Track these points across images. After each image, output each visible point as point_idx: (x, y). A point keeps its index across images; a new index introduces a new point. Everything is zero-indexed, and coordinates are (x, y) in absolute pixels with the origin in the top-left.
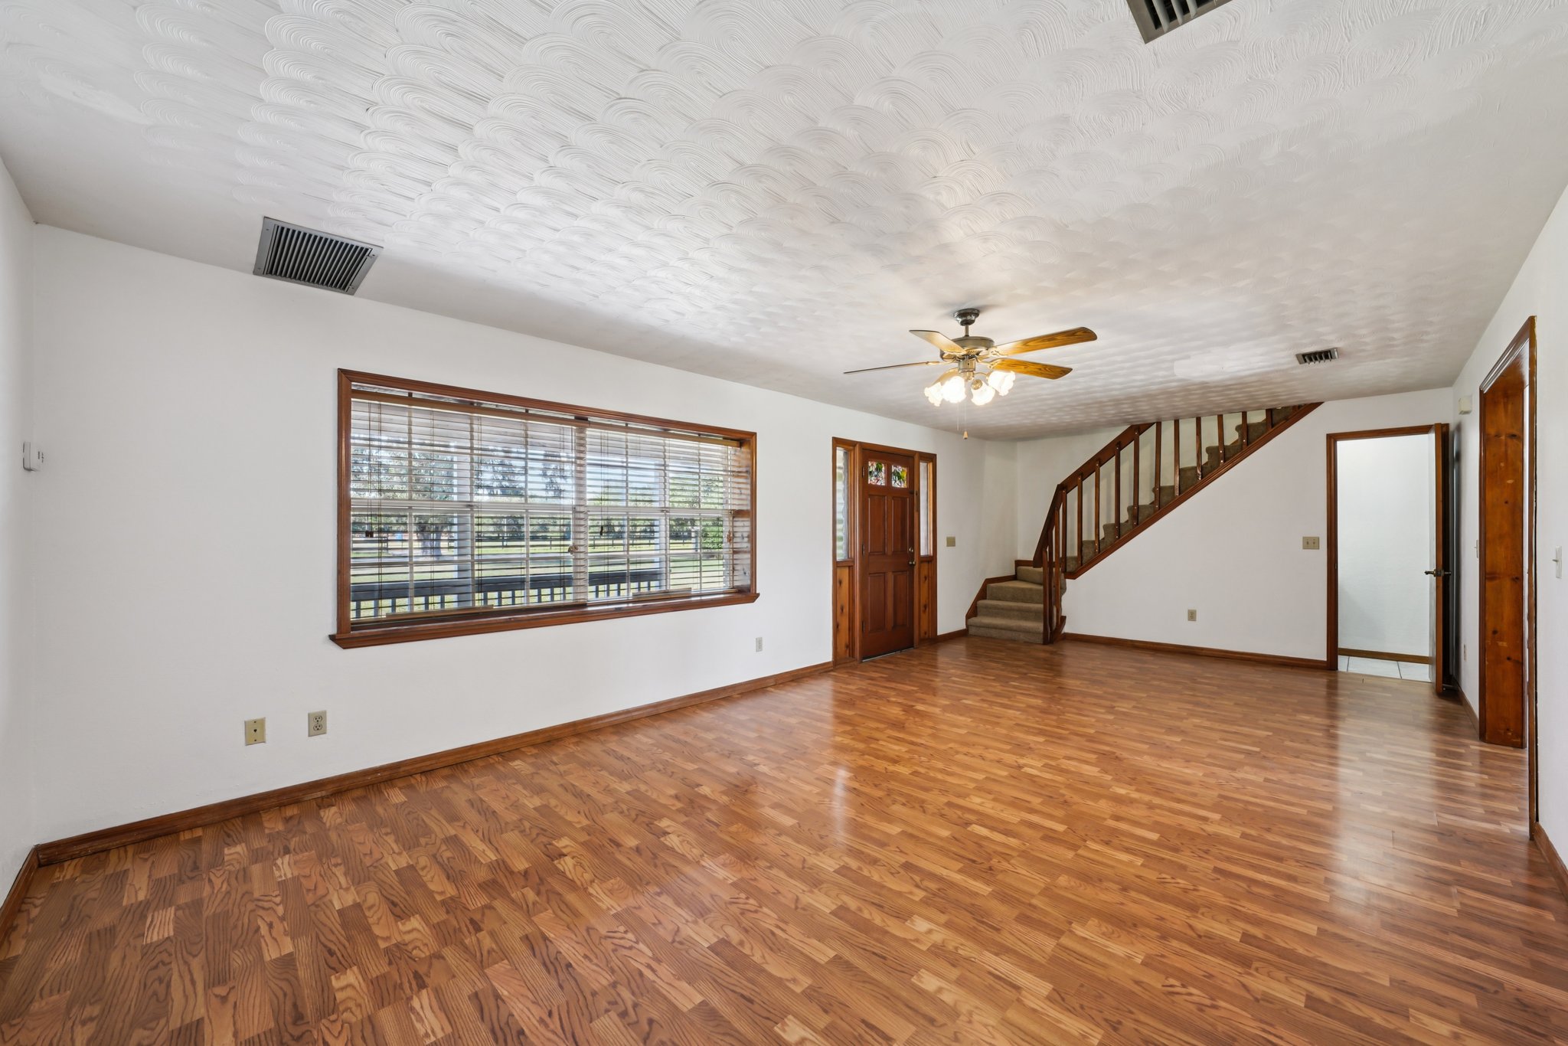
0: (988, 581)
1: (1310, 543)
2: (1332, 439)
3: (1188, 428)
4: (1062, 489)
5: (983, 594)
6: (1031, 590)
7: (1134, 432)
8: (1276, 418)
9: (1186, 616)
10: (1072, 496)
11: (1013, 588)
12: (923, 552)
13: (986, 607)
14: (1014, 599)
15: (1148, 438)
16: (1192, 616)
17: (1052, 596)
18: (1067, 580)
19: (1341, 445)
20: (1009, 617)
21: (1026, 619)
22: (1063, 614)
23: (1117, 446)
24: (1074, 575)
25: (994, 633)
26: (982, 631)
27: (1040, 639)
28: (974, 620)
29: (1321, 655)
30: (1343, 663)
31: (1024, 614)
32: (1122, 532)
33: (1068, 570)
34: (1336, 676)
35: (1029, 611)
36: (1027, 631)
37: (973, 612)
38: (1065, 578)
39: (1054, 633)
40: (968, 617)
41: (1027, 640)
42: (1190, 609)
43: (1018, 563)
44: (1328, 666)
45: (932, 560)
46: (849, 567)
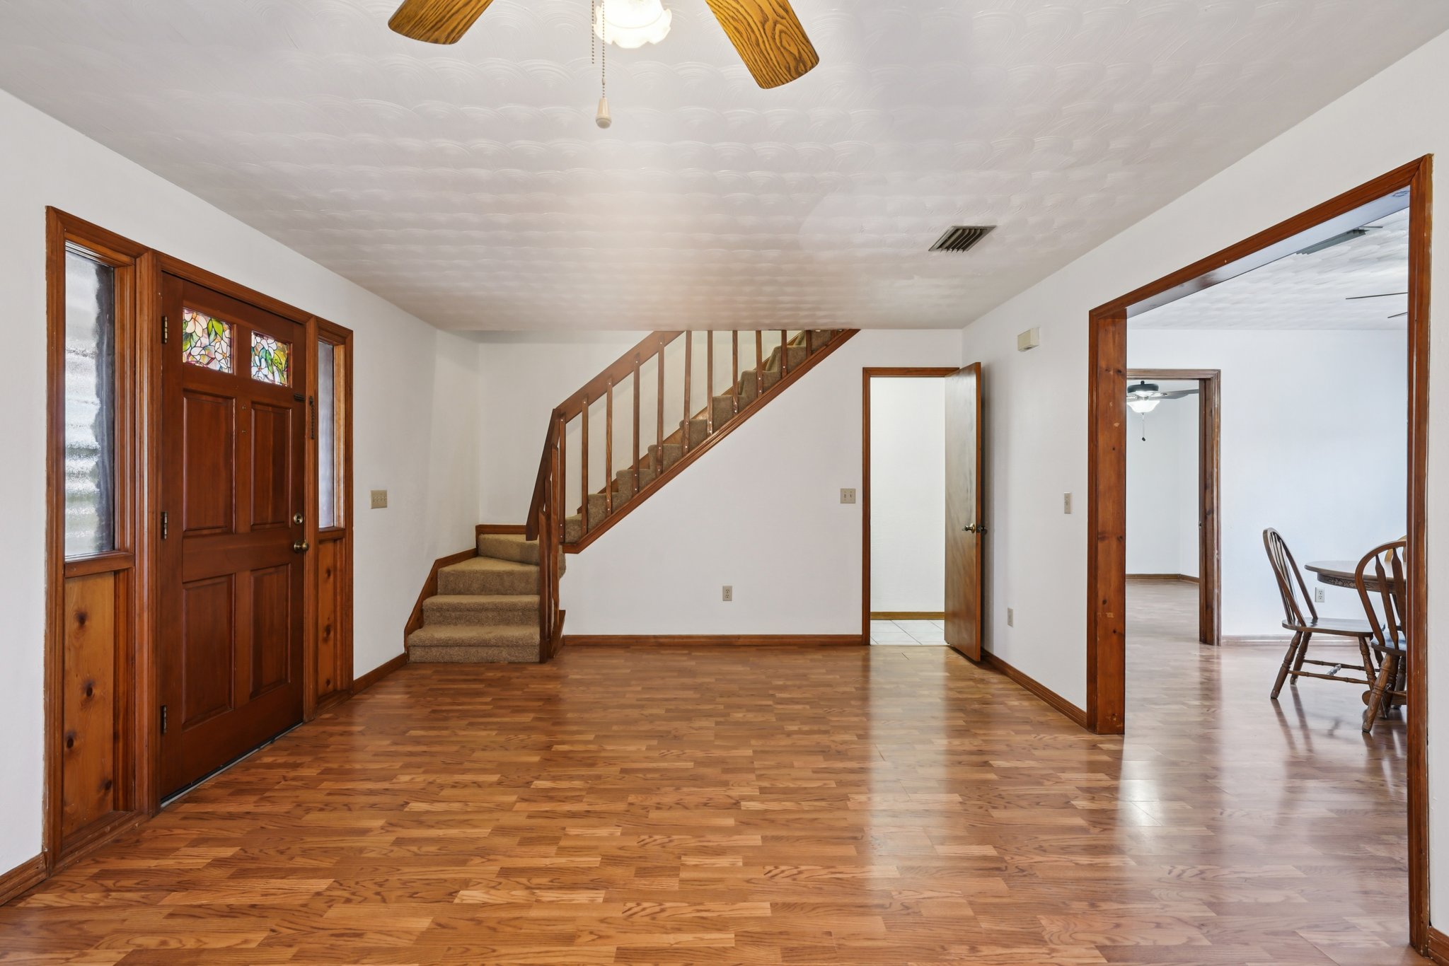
0: (440, 563)
1: (847, 496)
2: (868, 373)
3: (723, 344)
4: (560, 416)
5: (431, 588)
6: (511, 573)
7: (659, 340)
8: (816, 343)
9: (720, 594)
11: (484, 573)
12: (323, 523)
13: (440, 609)
14: (485, 590)
15: (675, 351)
16: (727, 594)
17: (548, 583)
18: (567, 555)
19: (875, 382)
20: (480, 623)
21: (508, 622)
22: (561, 608)
23: (635, 359)
24: (576, 547)
25: (456, 654)
26: (435, 653)
27: (534, 655)
28: (420, 634)
29: (855, 627)
30: (881, 633)
31: (505, 615)
32: (643, 483)
33: (568, 539)
34: (869, 650)
35: (512, 608)
36: (512, 645)
37: (418, 620)
38: (564, 552)
40: (408, 631)
41: (513, 659)
42: (725, 585)
43: (481, 530)
44: (863, 641)
45: (342, 537)
46: (116, 573)
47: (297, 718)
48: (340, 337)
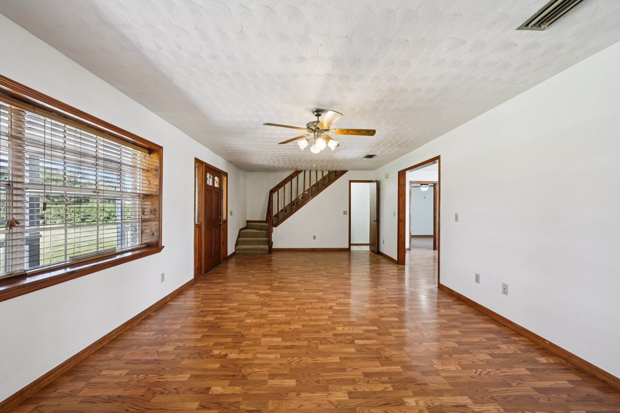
0: (241, 230)
1: (345, 213)
2: (350, 182)
3: (313, 174)
4: (272, 192)
5: (240, 234)
6: (259, 232)
7: (297, 173)
8: (337, 174)
9: (313, 237)
10: (275, 195)
11: (252, 232)
12: (224, 218)
13: (242, 241)
14: (252, 237)
15: (301, 175)
16: (314, 238)
18: (273, 228)
19: (352, 183)
20: (252, 244)
21: (259, 244)
22: (272, 241)
23: (290, 178)
24: (276, 226)
25: (247, 252)
26: (242, 252)
27: (267, 252)
28: (239, 247)
29: (347, 246)
30: (353, 248)
31: (259, 243)
32: (293, 209)
33: (274, 224)
34: (350, 252)
35: (260, 241)
36: (261, 249)
37: (237, 244)
38: (273, 227)
40: (236, 246)
41: (261, 253)
42: (314, 235)
43: (248, 222)
44: (349, 250)
45: (226, 222)
46: (199, 227)
48: (226, 175)
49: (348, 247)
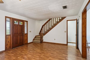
1: (65, 32)
2: (67, 21)
3: (54, 19)
5: (35, 37)
10: (44, 27)
12: (25, 33)
13: (35, 39)
15: (51, 20)
16: (55, 39)
17: (42, 38)
18: (44, 36)
19: (68, 21)
20: (37, 40)
23: (48, 21)
30: (69, 44)
39: (42, 42)
40: (33, 40)
44: (67, 45)
45: (27, 34)
47: (23, 45)
48: (27, 21)
49: (66, 44)
